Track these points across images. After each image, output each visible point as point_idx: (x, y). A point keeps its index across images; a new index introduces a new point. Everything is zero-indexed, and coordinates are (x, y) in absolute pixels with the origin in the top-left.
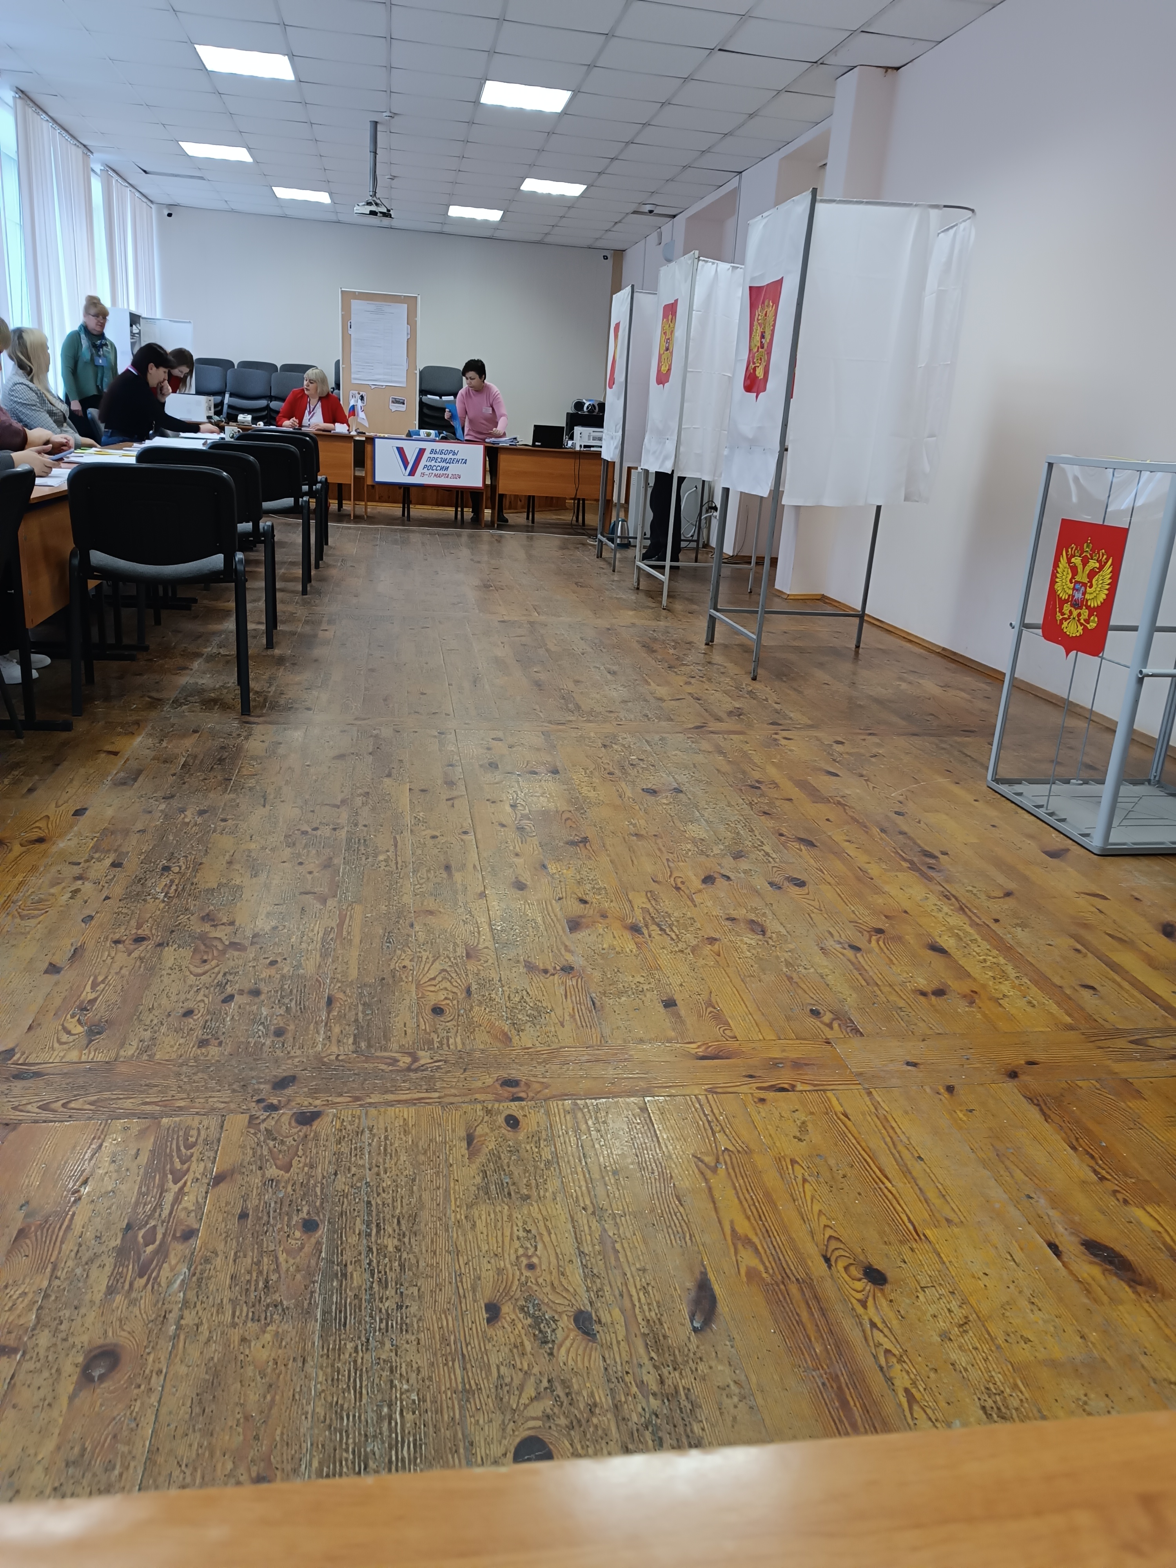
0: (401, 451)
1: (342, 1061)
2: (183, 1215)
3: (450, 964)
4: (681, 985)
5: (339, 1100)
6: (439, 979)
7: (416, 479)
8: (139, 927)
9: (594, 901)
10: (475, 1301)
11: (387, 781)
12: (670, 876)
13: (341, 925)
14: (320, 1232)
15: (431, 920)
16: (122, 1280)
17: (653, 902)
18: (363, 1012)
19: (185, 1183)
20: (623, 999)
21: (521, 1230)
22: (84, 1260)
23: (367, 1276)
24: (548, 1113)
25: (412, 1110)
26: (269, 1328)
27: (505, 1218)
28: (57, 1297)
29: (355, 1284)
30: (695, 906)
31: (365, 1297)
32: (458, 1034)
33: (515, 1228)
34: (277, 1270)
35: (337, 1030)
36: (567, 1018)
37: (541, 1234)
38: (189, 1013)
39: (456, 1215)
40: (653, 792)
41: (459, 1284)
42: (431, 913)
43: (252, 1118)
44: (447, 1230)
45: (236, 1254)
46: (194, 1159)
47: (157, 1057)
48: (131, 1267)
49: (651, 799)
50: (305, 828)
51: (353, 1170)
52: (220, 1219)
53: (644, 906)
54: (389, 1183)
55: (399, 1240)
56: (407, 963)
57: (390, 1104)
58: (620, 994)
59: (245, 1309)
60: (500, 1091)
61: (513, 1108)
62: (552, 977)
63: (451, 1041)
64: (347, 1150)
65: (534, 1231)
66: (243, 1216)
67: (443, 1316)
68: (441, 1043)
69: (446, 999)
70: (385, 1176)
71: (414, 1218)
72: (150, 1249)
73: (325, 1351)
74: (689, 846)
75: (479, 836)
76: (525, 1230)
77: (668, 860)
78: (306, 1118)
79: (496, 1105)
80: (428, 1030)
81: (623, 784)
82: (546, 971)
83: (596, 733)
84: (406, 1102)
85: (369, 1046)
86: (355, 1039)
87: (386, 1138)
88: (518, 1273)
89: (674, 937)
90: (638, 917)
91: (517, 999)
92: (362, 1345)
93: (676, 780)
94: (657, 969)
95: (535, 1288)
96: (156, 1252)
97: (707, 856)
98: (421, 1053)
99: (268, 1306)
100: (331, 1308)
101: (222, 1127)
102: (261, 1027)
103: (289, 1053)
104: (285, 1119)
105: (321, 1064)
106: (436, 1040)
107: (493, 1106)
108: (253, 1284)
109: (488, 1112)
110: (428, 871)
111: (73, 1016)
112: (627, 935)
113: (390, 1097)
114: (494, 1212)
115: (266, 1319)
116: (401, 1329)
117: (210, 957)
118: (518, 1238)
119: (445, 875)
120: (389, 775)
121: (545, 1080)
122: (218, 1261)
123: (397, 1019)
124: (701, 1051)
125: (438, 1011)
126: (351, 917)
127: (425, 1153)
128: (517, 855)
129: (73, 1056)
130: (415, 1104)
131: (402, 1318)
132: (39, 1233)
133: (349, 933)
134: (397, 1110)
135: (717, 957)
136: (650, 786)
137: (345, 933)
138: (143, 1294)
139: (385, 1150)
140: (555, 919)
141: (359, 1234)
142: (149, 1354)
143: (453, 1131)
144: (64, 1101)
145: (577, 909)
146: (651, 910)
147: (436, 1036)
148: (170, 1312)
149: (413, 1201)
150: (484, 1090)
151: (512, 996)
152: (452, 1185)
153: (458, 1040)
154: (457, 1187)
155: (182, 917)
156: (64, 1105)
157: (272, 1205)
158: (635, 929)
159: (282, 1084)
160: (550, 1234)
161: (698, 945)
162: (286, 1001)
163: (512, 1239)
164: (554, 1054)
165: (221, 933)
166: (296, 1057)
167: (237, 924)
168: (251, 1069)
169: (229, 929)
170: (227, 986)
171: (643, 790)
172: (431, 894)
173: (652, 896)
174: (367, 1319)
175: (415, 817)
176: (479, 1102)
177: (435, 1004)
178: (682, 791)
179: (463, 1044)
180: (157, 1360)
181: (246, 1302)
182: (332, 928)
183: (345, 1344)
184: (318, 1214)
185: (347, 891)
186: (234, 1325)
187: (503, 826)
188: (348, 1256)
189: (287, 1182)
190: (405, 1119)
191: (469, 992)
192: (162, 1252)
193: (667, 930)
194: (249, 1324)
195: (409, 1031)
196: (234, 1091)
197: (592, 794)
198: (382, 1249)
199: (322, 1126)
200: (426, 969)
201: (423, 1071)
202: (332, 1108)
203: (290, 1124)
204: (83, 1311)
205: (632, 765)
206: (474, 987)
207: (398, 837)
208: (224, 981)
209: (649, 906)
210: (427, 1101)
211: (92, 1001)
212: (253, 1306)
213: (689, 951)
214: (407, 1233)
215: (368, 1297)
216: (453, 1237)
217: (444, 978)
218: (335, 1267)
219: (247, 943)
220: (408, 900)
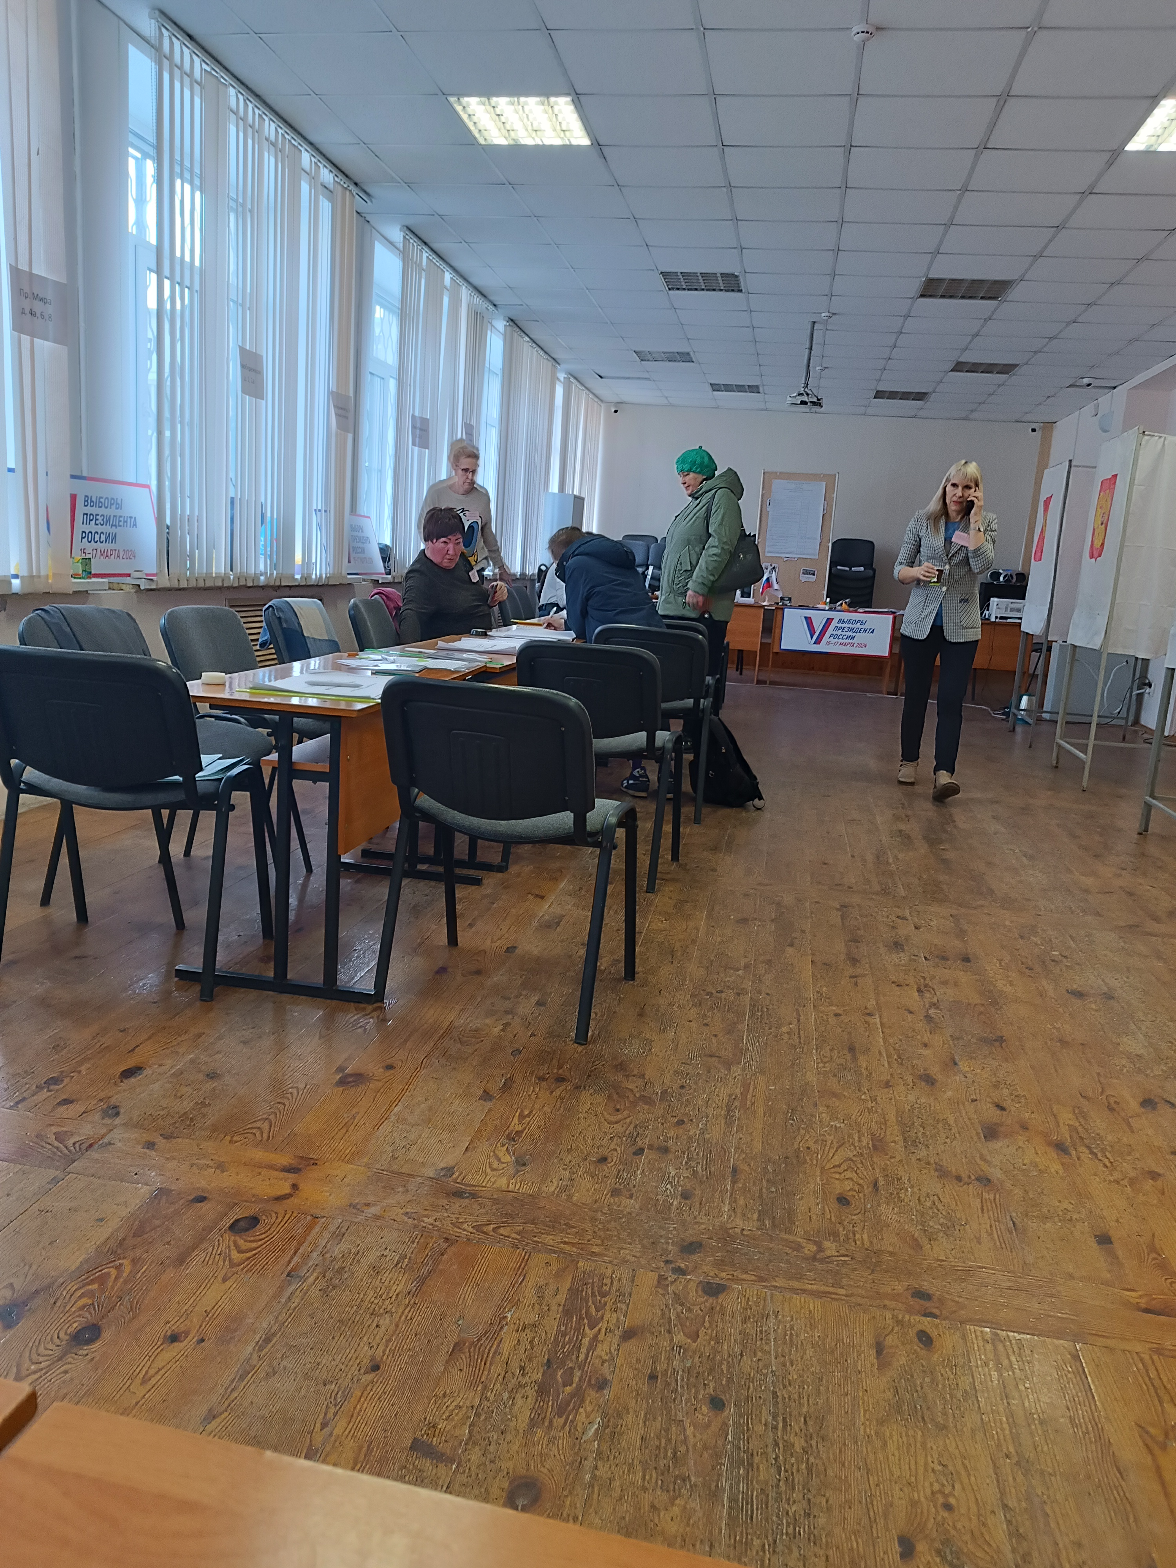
0: (808, 620)
1: (747, 1235)
2: (597, 1362)
3: (855, 1153)
4: (1117, 1221)
5: (744, 1276)
6: (844, 1167)
7: (822, 648)
8: (560, 1067)
9: (1013, 1109)
11: (790, 951)
12: (1102, 1093)
13: (744, 1094)
14: (727, 1413)
15: (834, 1103)
16: (542, 1415)
17: (1081, 1120)
18: (768, 1189)
19: (600, 1330)
20: (1048, 1225)
21: (936, 1462)
22: (510, 1386)
23: (773, 1471)
24: (964, 1337)
25: (818, 1302)
26: (677, 1502)
27: (919, 1445)
28: (486, 1418)
29: (761, 1477)
30: (1133, 1132)
31: (772, 1494)
32: (865, 1231)
33: (930, 1460)
34: (685, 1441)
35: (742, 1202)
36: (984, 1235)
37: (958, 1472)
38: (603, 1160)
39: (865, 1430)
40: (1079, 995)
41: (870, 1504)
42: (835, 1095)
43: (661, 1278)
44: (856, 1443)
45: (646, 1414)
46: (608, 1308)
47: (575, 1198)
48: (550, 1404)
49: (1078, 1003)
50: (710, 989)
51: (759, 1354)
52: (631, 1375)
53: (1071, 1123)
54: (795, 1377)
55: (806, 1441)
56: (811, 1144)
57: (795, 1291)
58: (1045, 1218)
59: (654, 1475)
60: (912, 1302)
61: (926, 1323)
62: (965, 1186)
63: (858, 1236)
64: (753, 1332)
65: (951, 1467)
66: (653, 1377)
67: (853, 1536)
68: (847, 1236)
69: (851, 1189)
70: (791, 1369)
71: (821, 1421)
72: (568, 1389)
73: (733, 1541)
74: (1124, 1062)
75: (885, 1021)
76: (941, 1463)
77: (1098, 1074)
78: (713, 1290)
79: (907, 1317)
80: (833, 1219)
81: (1044, 982)
82: (959, 1178)
83: (1012, 922)
84: (812, 1293)
85: (774, 1226)
86: (759, 1215)
87: (792, 1328)
88: (933, 1509)
89: (1108, 1164)
90: (1065, 1135)
91: (928, 1204)
92: (769, 1546)
93: (1106, 984)
94: (1088, 1198)
95: (952, 1531)
96: (573, 1395)
97: (1147, 1075)
98: (827, 1244)
99: (676, 1477)
100: (737, 1496)
101: (633, 1281)
102: (669, 1186)
103: (695, 1218)
104: (692, 1286)
105: (726, 1236)
106: (843, 1233)
107: (903, 1317)
108: (662, 1451)
109: (899, 1322)
110: (832, 1050)
111: (503, 1145)
112: (1052, 1153)
113: (796, 1284)
114: (907, 1435)
115: (674, 1491)
117: (622, 1107)
118: (933, 1470)
119: (849, 1057)
120: (791, 945)
121: (960, 1300)
122: (630, 1418)
123: (802, 1202)
124: (1143, 1303)
125: (843, 1200)
126: (755, 1088)
127: (832, 1353)
128: (926, 1045)
129: (502, 1182)
130: (821, 1297)
131: (809, 1527)
132: (472, 1350)
133: (753, 1104)
134: (802, 1300)
135: (1160, 1195)
136: (1075, 986)
137: (749, 1103)
138: (561, 1434)
139: (791, 1340)
140: (968, 1123)
141: (765, 1425)
142: (566, 1496)
143: (862, 1335)
144: (495, 1226)
145: (992, 1114)
146: (1080, 1129)
147: (841, 1229)
148: (585, 1459)
149: (821, 1402)
150: (895, 1297)
151: (923, 1199)
152: (861, 1394)
153: (865, 1236)
154: (866, 1398)
155: (595, 1061)
156: (494, 1229)
157: (680, 1373)
158: (1060, 1147)
159: (691, 1248)
160: (968, 1474)
161: (1136, 1178)
162: (693, 1164)
163: (926, 1470)
164: (969, 1272)
165: (632, 1085)
166: (702, 1223)
167: (647, 1077)
168: (661, 1228)
169: (640, 1082)
170: (638, 1139)
171: (1068, 991)
172: (835, 1076)
173: (1080, 1114)
174: (774, 1518)
175: (818, 992)
176: (889, 1309)
177: (839, 1194)
178: (1113, 998)
179: (871, 1242)
180: (573, 1505)
181: (655, 1468)
182: (736, 1096)
183: (752, 1539)
184: (724, 1393)
185: (751, 1059)
186: (644, 1489)
187: (911, 1012)
188: (755, 1444)
189: (694, 1352)
190: (810, 1312)
191: (875, 1185)
192: (579, 1396)
193: (1099, 1155)
194: (659, 1492)
195: (814, 1218)
196: (644, 1246)
197: (1008, 989)
198: (788, 1446)
199: (730, 1302)
200: (831, 1155)
201: (828, 1263)
202: (737, 1284)
203: (696, 1291)
204: (509, 1437)
205: (1053, 961)
206: (881, 1182)
207: (800, 1009)
208: (635, 1134)
209: (1077, 1124)
210: (833, 1296)
211: (519, 1133)
212: (663, 1474)
213: (1125, 1182)
214: (814, 1436)
215: (774, 1495)
216: (862, 1452)
217: (850, 1167)
218: (742, 1454)
219: (657, 1099)
220: (812, 1078)
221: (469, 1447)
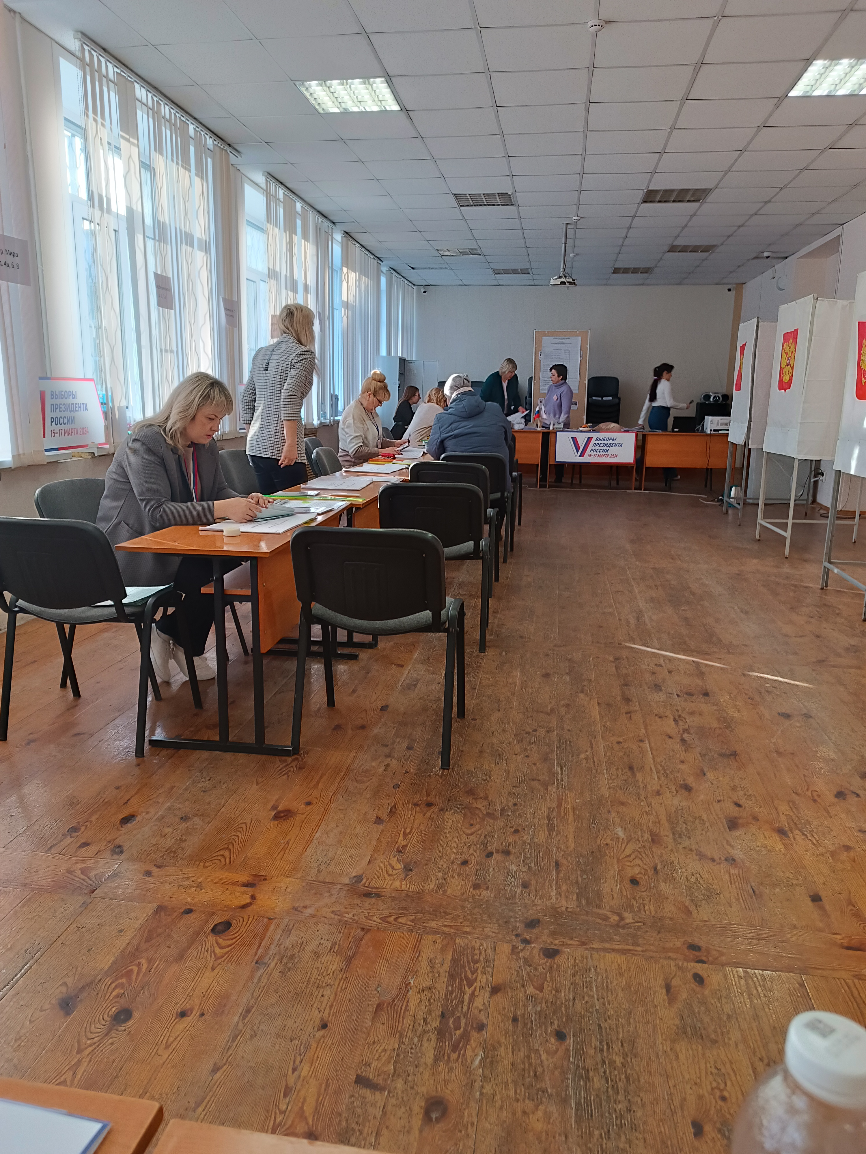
1: (570, 912)
2: (476, 1012)
3: (640, 846)
4: (824, 883)
5: (570, 942)
6: (633, 856)
7: (585, 459)
8: (428, 795)
9: (747, 805)
10: (684, 1117)
11: (581, 696)
12: (808, 790)
13: (559, 806)
14: (568, 1042)
15: (622, 809)
16: (442, 1052)
17: (794, 810)
18: (582, 877)
19: (475, 988)
20: (777, 890)
21: (713, 1067)
22: (418, 1033)
23: (603, 1081)
24: (725, 976)
25: (623, 957)
26: (540, 1107)
27: (700, 1055)
28: (404, 1057)
29: (596, 1086)
31: (604, 1097)
32: (651, 903)
33: (708, 1066)
34: (541, 1064)
35: (564, 888)
36: (733, 900)
37: (728, 1074)
38: (465, 862)
39: (663, 1047)
40: (787, 716)
41: (671, 1101)
42: (622, 803)
43: (514, 948)
44: (658, 1057)
45: (513, 1047)
46: (479, 971)
47: (448, 893)
48: (447, 1043)
49: (787, 722)
50: (528, 729)
51: (586, 998)
52: (500, 1019)
53: (788, 813)
54: (612, 1013)
55: (624, 1058)
56: (608, 841)
57: (605, 950)
58: (774, 885)
59: (523, 1089)
60: (687, 953)
61: (699, 968)
62: (718, 866)
63: (647, 907)
64: (580, 983)
65: (723, 1070)
66: (515, 1020)
67: (661, 1124)
68: (639, 907)
69: (639, 873)
70: (609, 1007)
71: (632, 1042)
72: (458, 1033)
73: (580, 1133)
74: (821, 765)
75: (653, 745)
76: (716, 1068)
77: (805, 776)
78: (551, 953)
79: (685, 964)
80: (629, 896)
81: (762, 708)
82: (713, 860)
83: (736, 664)
84: (618, 951)
85: (588, 904)
86: (577, 896)
87: (607, 977)
88: (714, 1101)
89: (815, 842)
90: (784, 823)
91: (693, 880)
92: (605, 1134)
93: (805, 707)
94: (803, 868)
95: (728, 1116)
96: (462, 1036)
97: (838, 774)
98: (626, 915)
99: (538, 1090)
100: (580, 1100)
101: (495, 950)
102: (513, 879)
103: (533, 901)
104: (536, 952)
105: (555, 913)
106: (635, 905)
107: (683, 964)
108: (526, 1072)
109: (680, 968)
110: (617, 770)
111: (394, 857)
112: (776, 836)
113: (607, 946)
114: (692, 1049)
115: (537, 1100)
116: (632, 1128)
117: (475, 822)
118: (712, 1073)
119: (629, 774)
120: (582, 691)
121: (720, 949)
122: (502, 1050)
123: (606, 885)
124: (845, 942)
125: (634, 882)
126: (566, 802)
127: (636, 992)
128: (683, 762)
129: (397, 884)
130: (625, 954)
131: (631, 1119)
132: (389, 1009)
133: (565, 814)
134: (613, 956)
135: (853, 863)
136: (784, 711)
137: (562, 814)
138: (457, 1065)
139: (607, 986)
140: (716, 818)
141: (595, 1048)
142: (465, 1109)
143: (655, 979)
144: (395, 917)
145: (732, 810)
146: (794, 817)
147: (635, 903)
148: (475, 1081)
149: (631, 1029)
150: (676, 950)
151: (689, 877)
152: (658, 1022)
153: (652, 907)
154: (662, 1025)
155: (454, 790)
156: (395, 919)
157: (533, 1015)
158: (781, 832)
159: (532, 924)
160: (735, 1075)
161: (835, 851)
162: (528, 861)
163: (707, 1073)
164: (725, 928)
165: (480, 805)
166: (539, 905)
167: (490, 798)
168: (510, 910)
169: (485, 803)
170: (488, 845)
171: (779, 714)
172: (621, 788)
173: (793, 806)
174: (607, 1115)
175: (604, 726)
176: (672, 959)
177: (632, 877)
178: (811, 717)
179: (656, 912)
180: (470, 1115)
181: (523, 1085)
182: (553, 808)
183: (593, 1131)
184: (565, 1027)
185: (561, 780)
186: (517, 1100)
187: (670, 737)
188: (589, 1063)
189: (542, 1000)
190: (619, 965)
191: (655, 869)
192: (466, 1036)
193: (808, 835)
194: (527, 1101)
195: (615, 896)
196: (500, 925)
197: (737, 715)
198: (612, 1063)
199: (562, 961)
200: (623, 848)
201: (628, 928)
202: (567, 948)
203: (539, 955)
204: (421, 1069)
205: (767, 691)
206: (659, 867)
207: (593, 740)
208: (486, 841)
209: (792, 814)
210: (633, 952)
211: (404, 846)
212: (528, 1089)
213: (828, 855)
214: (629, 1055)
215: (605, 1098)
216: (662, 1063)
217: (637, 856)
218: (581, 1071)
219: (498, 814)
220: (605, 792)
221: (395, 1078)
